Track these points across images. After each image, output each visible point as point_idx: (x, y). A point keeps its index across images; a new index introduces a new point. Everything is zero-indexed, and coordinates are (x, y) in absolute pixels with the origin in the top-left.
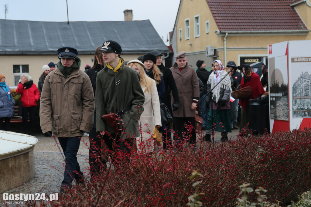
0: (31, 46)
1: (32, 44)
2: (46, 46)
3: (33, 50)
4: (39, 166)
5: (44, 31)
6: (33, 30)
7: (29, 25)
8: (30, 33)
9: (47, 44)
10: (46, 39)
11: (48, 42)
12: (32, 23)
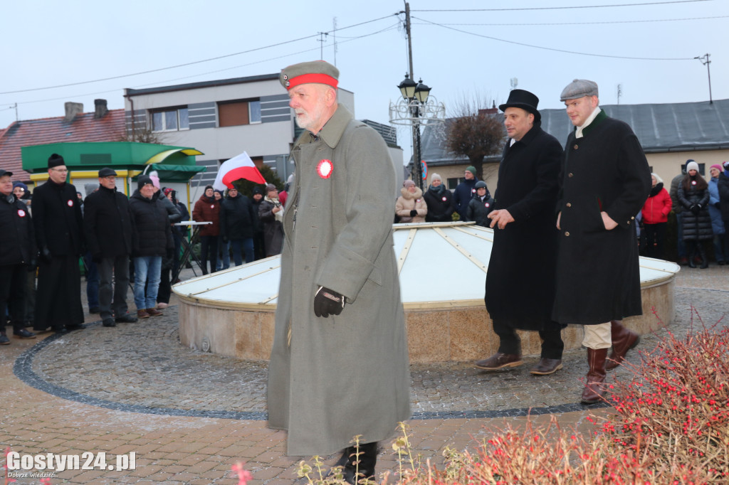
0: (655, 139)
1: (658, 137)
2: (678, 138)
3: (658, 145)
4: (680, 306)
5: (675, 117)
6: (658, 116)
7: (652, 110)
8: (654, 121)
9: (680, 136)
10: (678, 128)
11: (681, 132)
12: (657, 107)
